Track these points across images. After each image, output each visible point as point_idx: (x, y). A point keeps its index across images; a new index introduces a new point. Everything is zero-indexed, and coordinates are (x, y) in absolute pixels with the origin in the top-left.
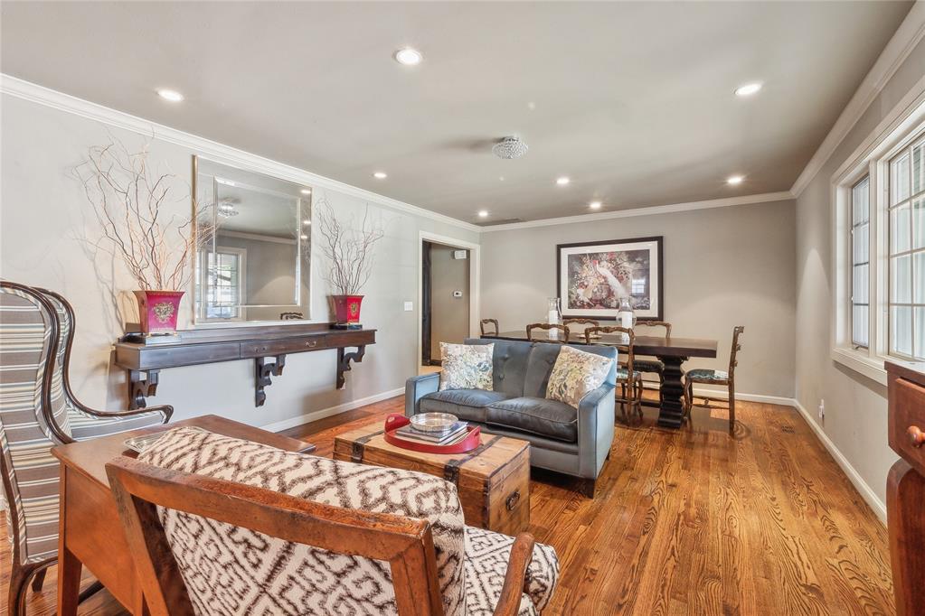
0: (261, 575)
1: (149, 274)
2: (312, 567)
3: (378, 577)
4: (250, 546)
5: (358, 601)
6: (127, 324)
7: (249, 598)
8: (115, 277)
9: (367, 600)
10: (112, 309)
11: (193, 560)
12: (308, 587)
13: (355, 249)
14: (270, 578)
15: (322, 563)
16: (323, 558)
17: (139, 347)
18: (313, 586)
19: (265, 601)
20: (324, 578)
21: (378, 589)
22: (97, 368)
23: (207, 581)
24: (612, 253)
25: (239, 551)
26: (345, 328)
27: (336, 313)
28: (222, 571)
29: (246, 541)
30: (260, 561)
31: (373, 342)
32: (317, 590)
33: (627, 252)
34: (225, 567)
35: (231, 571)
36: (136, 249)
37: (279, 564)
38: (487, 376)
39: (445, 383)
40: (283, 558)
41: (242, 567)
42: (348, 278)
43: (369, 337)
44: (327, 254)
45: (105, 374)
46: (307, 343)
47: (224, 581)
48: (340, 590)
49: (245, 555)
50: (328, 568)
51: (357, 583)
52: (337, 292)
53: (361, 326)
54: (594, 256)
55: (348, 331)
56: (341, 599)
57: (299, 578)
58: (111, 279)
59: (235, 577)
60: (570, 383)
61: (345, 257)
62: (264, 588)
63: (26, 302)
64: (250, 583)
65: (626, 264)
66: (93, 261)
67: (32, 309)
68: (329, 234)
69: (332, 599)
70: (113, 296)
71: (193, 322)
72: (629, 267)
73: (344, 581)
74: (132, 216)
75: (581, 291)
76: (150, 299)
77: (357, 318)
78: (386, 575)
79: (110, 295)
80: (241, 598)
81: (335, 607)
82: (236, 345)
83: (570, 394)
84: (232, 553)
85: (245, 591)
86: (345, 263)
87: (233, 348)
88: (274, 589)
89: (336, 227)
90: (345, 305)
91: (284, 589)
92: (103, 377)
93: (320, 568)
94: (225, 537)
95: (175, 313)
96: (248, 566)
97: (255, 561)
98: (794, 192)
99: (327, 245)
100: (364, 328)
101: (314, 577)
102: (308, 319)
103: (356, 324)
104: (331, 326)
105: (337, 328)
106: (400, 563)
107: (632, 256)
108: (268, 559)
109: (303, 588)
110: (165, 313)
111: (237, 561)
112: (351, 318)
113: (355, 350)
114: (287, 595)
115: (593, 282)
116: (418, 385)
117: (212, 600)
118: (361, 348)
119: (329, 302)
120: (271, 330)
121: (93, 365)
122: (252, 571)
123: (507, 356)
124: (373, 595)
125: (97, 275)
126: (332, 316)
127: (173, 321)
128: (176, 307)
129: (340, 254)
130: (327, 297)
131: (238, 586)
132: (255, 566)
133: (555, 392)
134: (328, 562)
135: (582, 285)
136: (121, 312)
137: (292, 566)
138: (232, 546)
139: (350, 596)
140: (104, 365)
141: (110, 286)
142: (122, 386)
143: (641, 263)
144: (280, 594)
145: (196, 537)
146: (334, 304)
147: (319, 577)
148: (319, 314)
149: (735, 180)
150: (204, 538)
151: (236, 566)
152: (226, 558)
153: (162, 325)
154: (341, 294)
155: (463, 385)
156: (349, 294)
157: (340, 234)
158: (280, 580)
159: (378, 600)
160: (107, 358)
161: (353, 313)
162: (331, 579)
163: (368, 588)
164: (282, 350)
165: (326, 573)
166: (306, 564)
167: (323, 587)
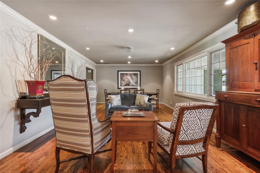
5: (208, 116)
6: (20, 93)
8: (17, 75)
10: (15, 87)
11: (187, 119)
15: (207, 112)
21: (210, 114)
22: (11, 110)
24: (130, 74)
32: (205, 116)
33: (134, 74)
34: (194, 117)
38: (120, 102)
39: (113, 105)
45: (14, 112)
54: (126, 74)
58: (15, 76)
60: (142, 101)
65: (133, 76)
66: (10, 69)
70: (16, 82)
72: (134, 77)
75: (123, 82)
79: (15, 82)
83: (142, 104)
91: (201, 117)
92: (13, 113)
98: (163, 64)
107: (135, 74)
110: (40, 89)
115: (126, 80)
121: (10, 109)
123: (124, 97)
125: (11, 74)
128: (43, 86)
133: (138, 104)
135: (124, 81)
136: (18, 88)
138: (197, 114)
140: (13, 108)
141: (15, 78)
142: (18, 115)
143: (136, 76)
145: (191, 114)
149: (157, 61)
153: (40, 93)
155: (116, 105)
160: (14, 105)
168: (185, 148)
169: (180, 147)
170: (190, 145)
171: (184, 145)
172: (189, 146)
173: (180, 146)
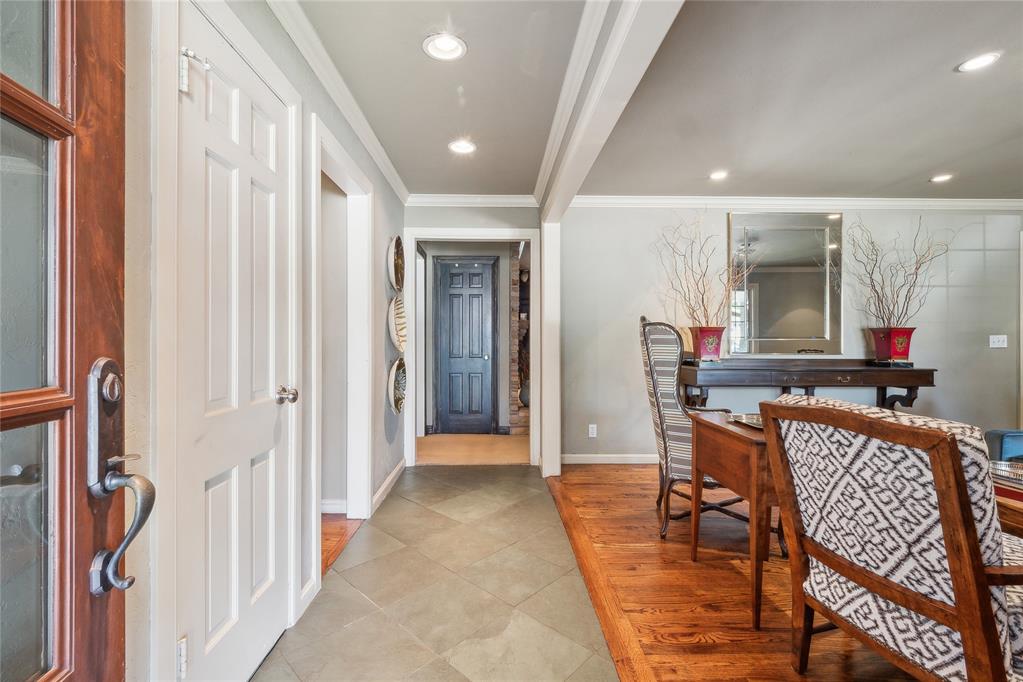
0: (846, 462)
1: (700, 313)
2: (879, 457)
3: (921, 466)
4: (841, 444)
5: (908, 480)
6: (685, 353)
7: (837, 477)
8: (677, 317)
9: (914, 480)
11: (802, 457)
12: (875, 469)
13: (901, 274)
14: (852, 463)
15: (885, 455)
16: (886, 452)
17: (696, 368)
18: (879, 468)
19: (848, 478)
20: (886, 464)
21: (922, 474)
23: (809, 469)
25: (833, 448)
26: (889, 365)
27: (874, 348)
28: (821, 460)
29: (838, 441)
30: (846, 453)
31: (930, 383)
32: (881, 471)
34: (823, 458)
35: (827, 460)
36: (692, 297)
37: (858, 455)
40: (860, 451)
41: (835, 457)
42: (891, 309)
43: (926, 377)
44: (862, 282)
46: (839, 378)
47: (821, 467)
48: (896, 472)
49: (837, 450)
50: (889, 458)
51: (908, 469)
52: (874, 323)
53: (912, 364)
55: (892, 368)
56: (897, 478)
57: (870, 464)
58: (674, 319)
59: (829, 463)
61: (887, 283)
62: (847, 470)
63: (670, 333)
64: (839, 466)
66: (664, 306)
67: (672, 337)
68: (865, 260)
69: (891, 477)
71: (729, 352)
73: (899, 467)
74: (689, 272)
76: (702, 334)
77: (905, 353)
78: (927, 465)
80: (832, 476)
81: (893, 483)
82: (768, 373)
84: (829, 449)
85: (835, 472)
86: (888, 290)
87: (765, 376)
88: (854, 470)
89: (875, 251)
90: (888, 340)
91: (860, 470)
93: (883, 458)
94: (825, 440)
95: (719, 344)
96: (838, 456)
97: (843, 453)
99: (863, 271)
100: (916, 367)
101: (880, 463)
102: (840, 353)
103: (905, 361)
104: (868, 363)
105: (875, 365)
106: (934, 452)
108: (852, 452)
109: (872, 469)
110: (712, 344)
111: (831, 454)
112: (897, 354)
113: (903, 392)
114: (862, 474)
116: (1006, 440)
117: (811, 481)
118: (912, 390)
119: (865, 336)
120: (799, 363)
122: (840, 459)
124: (918, 477)
126: (868, 350)
127: (717, 350)
128: (719, 338)
129: (880, 281)
130: (863, 330)
131: (831, 469)
132: (843, 456)
134: (889, 454)
137: (866, 456)
138: (829, 445)
139: (903, 476)
144: (857, 473)
145: (807, 442)
146: (872, 337)
147: (883, 463)
148: (852, 348)
150: (812, 441)
151: (831, 457)
152: (825, 452)
153: (709, 353)
154: (882, 326)
156: (892, 326)
157: (879, 259)
158: (859, 464)
159: (922, 480)
161: (900, 348)
162: (891, 465)
163: (914, 472)
164: (810, 382)
165: (888, 461)
166: (875, 455)
167: (885, 469)
168: (836, 583)
169: (822, 569)
170: (862, 590)
171: (838, 574)
172: (856, 588)
173: (820, 564)
